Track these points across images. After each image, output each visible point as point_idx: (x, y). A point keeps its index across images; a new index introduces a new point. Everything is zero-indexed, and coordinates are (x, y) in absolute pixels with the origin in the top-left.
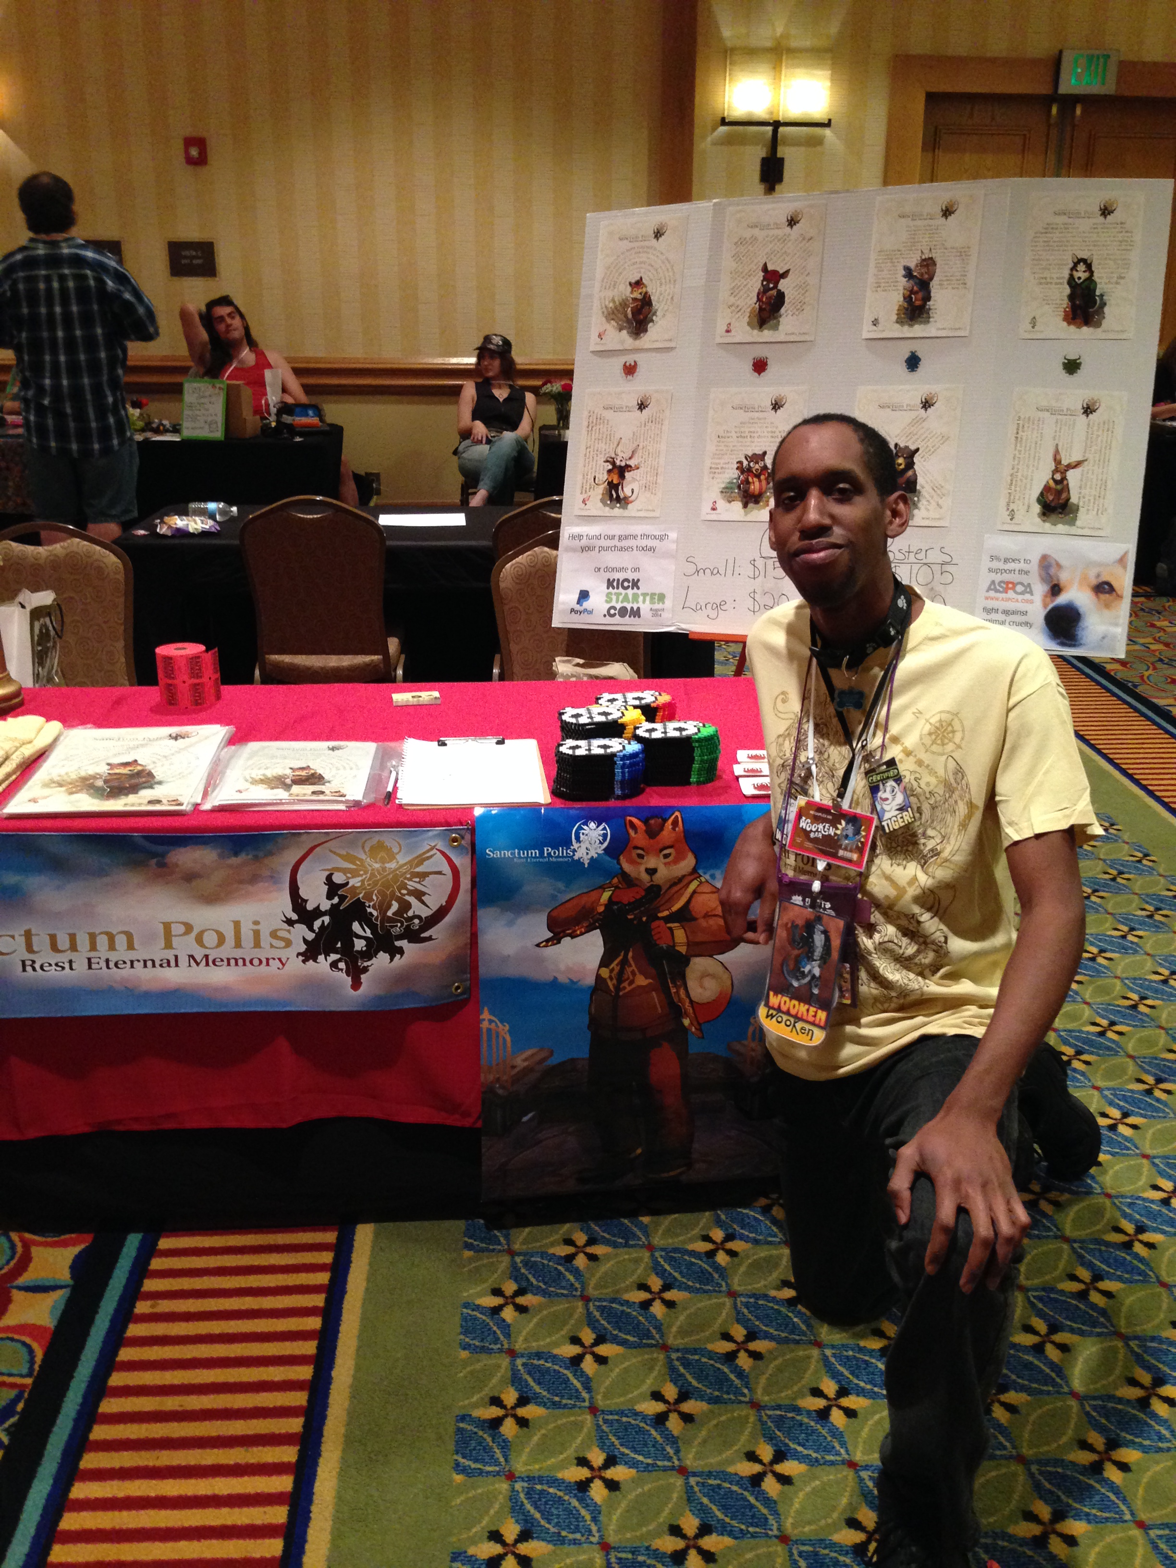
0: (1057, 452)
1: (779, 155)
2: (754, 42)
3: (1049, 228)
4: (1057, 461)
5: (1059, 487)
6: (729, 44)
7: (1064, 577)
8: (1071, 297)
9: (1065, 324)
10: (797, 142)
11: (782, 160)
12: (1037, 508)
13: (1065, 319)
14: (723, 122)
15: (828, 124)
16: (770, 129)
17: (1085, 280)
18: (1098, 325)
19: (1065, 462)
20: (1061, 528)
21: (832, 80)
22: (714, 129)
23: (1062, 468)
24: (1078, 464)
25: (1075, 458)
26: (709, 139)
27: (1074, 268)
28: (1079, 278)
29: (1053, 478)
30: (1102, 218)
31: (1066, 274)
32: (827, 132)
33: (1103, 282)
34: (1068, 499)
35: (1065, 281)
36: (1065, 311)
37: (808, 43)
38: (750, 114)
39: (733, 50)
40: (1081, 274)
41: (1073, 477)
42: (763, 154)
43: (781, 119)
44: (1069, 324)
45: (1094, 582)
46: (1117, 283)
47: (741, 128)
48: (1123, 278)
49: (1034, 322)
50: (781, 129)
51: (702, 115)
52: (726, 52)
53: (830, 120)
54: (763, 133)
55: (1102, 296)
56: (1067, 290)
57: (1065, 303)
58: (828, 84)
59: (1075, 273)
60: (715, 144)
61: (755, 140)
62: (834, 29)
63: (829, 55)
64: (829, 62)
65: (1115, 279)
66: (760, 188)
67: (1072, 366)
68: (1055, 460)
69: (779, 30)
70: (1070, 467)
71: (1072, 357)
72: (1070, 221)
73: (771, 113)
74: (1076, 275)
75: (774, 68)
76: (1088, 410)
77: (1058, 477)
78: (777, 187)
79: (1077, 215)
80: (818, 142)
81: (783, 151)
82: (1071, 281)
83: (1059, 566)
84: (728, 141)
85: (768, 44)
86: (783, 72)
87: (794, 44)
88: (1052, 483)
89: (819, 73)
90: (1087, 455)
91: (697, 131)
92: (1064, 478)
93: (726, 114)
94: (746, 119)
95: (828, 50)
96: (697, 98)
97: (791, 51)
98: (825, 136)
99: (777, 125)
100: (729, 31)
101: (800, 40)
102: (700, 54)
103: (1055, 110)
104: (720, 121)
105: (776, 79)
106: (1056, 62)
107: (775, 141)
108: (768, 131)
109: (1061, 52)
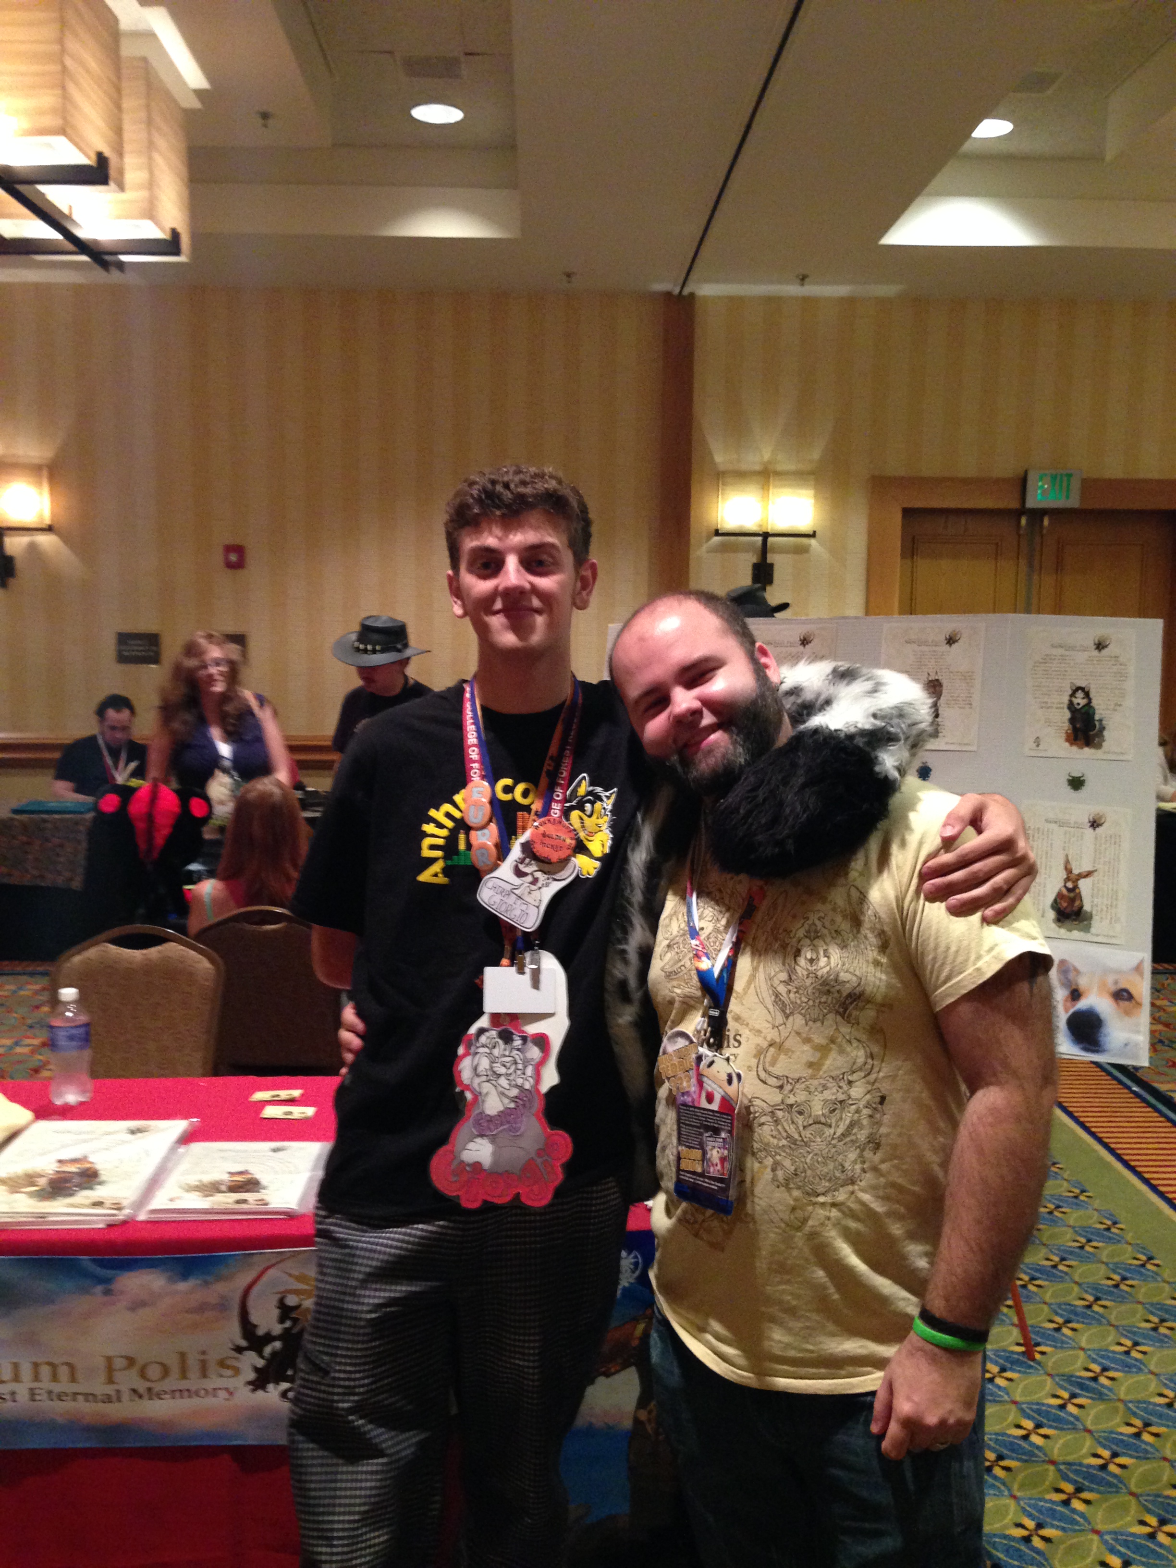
0: (1067, 862)
1: (769, 561)
2: (744, 467)
3: (1047, 659)
4: (1069, 871)
5: (1072, 895)
6: (722, 468)
7: (1083, 982)
8: (1072, 721)
9: (1067, 744)
10: (784, 550)
11: (771, 566)
12: (1051, 915)
13: (1067, 740)
14: (717, 533)
15: (813, 535)
16: (760, 539)
17: (1084, 706)
18: (1099, 746)
19: (1076, 871)
20: (1076, 934)
21: (816, 497)
22: (709, 538)
23: (1072, 876)
24: (1088, 874)
25: (1086, 867)
26: (704, 548)
27: (1073, 695)
28: (1078, 704)
29: (1065, 886)
30: (1096, 653)
31: (1066, 699)
32: (813, 542)
33: (1101, 708)
34: (1081, 907)
35: (1065, 706)
36: (1067, 733)
37: (791, 467)
38: (741, 527)
39: (724, 473)
40: (1080, 700)
41: (1084, 886)
42: (754, 559)
43: (770, 531)
44: (1072, 744)
45: (1113, 988)
46: (1115, 710)
47: (732, 538)
48: (1120, 705)
49: (1038, 742)
50: (770, 539)
51: (697, 527)
52: (718, 474)
53: (815, 532)
54: (754, 543)
55: (1100, 721)
56: (1068, 715)
57: (1066, 725)
58: (811, 501)
59: (1073, 699)
60: (708, 552)
61: (746, 548)
62: (816, 454)
63: (813, 477)
64: (813, 483)
65: (1112, 707)
67: (1076, 783)
68: (1066, 869)
69: (767, 455)
70: (1081, 876)
71: (1076, 774)
72: (1067, 653)
73: (761, 526)
74: (1075, 701)
75: (763, 488)
76: (1095, 824)
77: (1070, 885)
78: (768, 588)
79: (1072, 648)
80: (803, 550)
81: (771, 558)
82: (1071, 706)
83: (1077, 971)
84: (723, 549)
85: (757, 468)
86: (771, 491)
87: (779, 468)
88: (1065, 891)
89: (804, 491)
90: (1097, 867)
91: (693, 541)
92: (1076, 887)
93: (719, 526)
94: (737, 531)
95: (811, 473)
96: (693, 513)
97: (778, 474)
98: (810, 545)
99: (766, 535)
100: (721, 458)
101: (786, 464)
102: (695, 477)
103: (1023, 521)
104: (713, 531)
105: (765, 497)
106: (1022, 481)
107: (764, 549)
108: (758, 541)
109: (1026, 473)
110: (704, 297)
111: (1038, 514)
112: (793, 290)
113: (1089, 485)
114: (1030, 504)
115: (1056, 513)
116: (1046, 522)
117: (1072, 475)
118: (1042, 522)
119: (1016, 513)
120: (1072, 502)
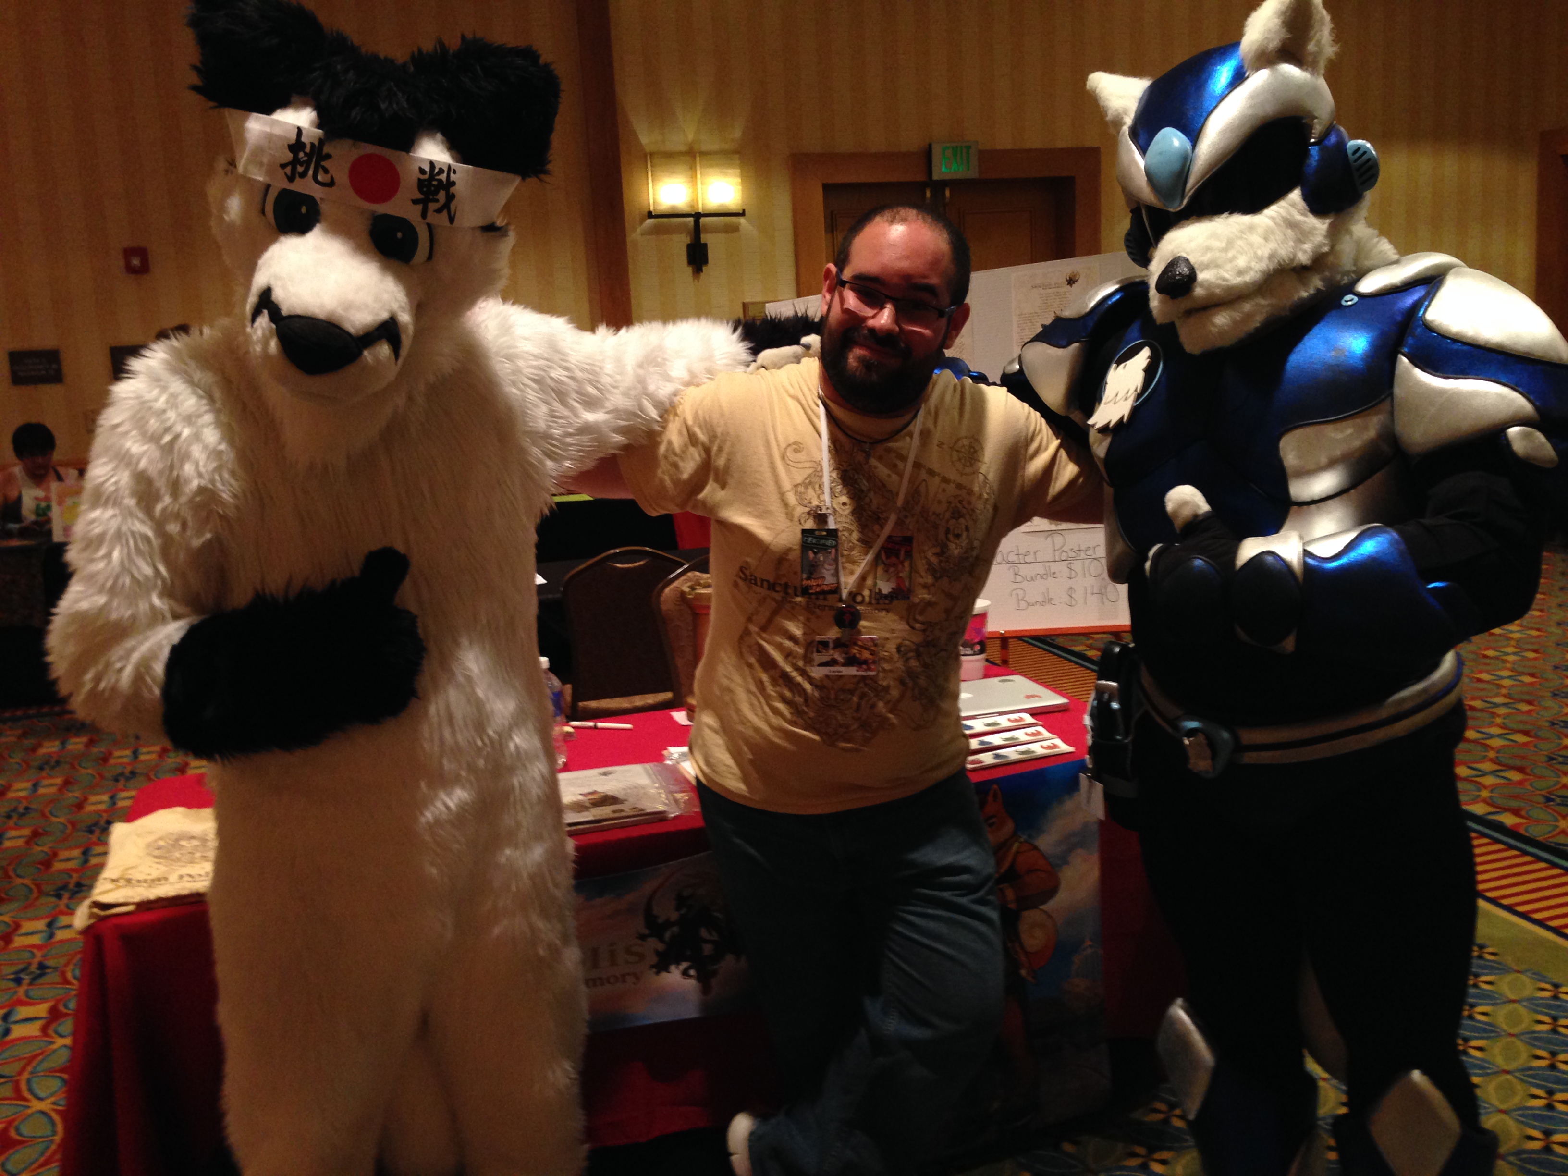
1: (703, 241)
2: (670, 147)
6: (648, 149)
10: (715, 230)
11: (705, 245)
14: (650, 215)
15: (742, 214)
16: (691, 220)
21: (742, 176)
22: (642, 221)
26: (639, 230)
32: (742, 220)
37: (714, 147)
38: (673, 207)
39: (652, 154)
42: (688, 240)
43: (700, 211)
47: (665, 220)
50: (703, 220)
51: (631, 210)
52: (646, 156)
53: (744, 211)
54: (685, 225)
58: (738, 180)
60: (642, 235)
61: (679, 230)
62: (737, 134)
63: (737, 156)
64: (738, 162)
66: (689, 270)
69: (691, 137)
73: (692, 206)
75: (691, 168)
78: (704, 268)
80: (734, 229)
81: (705, 238)
84: (657, 231)
85: (682, 148)
86: (699, 172)
87: (705, 147)
89: (730, 171)
91: (628, 224)
93: (652, 209)
94: (671, 212)
95: (736, 152)
96: (625, 196)
97: (704, 154)
98: (740, 224)
99: (697, 216)
100: (647, 138)
101: (710, 143)
102: (624, 160)
103: (928, 194)
104: (646, 214)
105: (693, 178)
106: (927, 154)
107: (697, 229)
108: (689, 222)
109: (930, 145)
111: (944, 183)
113: (987, 157)
114: (936, 177)
115: (956, 184)
116: (948, 193)
117: (970, 147)
118: (944, 193)
119: (922, 186)
120: (972, 173)
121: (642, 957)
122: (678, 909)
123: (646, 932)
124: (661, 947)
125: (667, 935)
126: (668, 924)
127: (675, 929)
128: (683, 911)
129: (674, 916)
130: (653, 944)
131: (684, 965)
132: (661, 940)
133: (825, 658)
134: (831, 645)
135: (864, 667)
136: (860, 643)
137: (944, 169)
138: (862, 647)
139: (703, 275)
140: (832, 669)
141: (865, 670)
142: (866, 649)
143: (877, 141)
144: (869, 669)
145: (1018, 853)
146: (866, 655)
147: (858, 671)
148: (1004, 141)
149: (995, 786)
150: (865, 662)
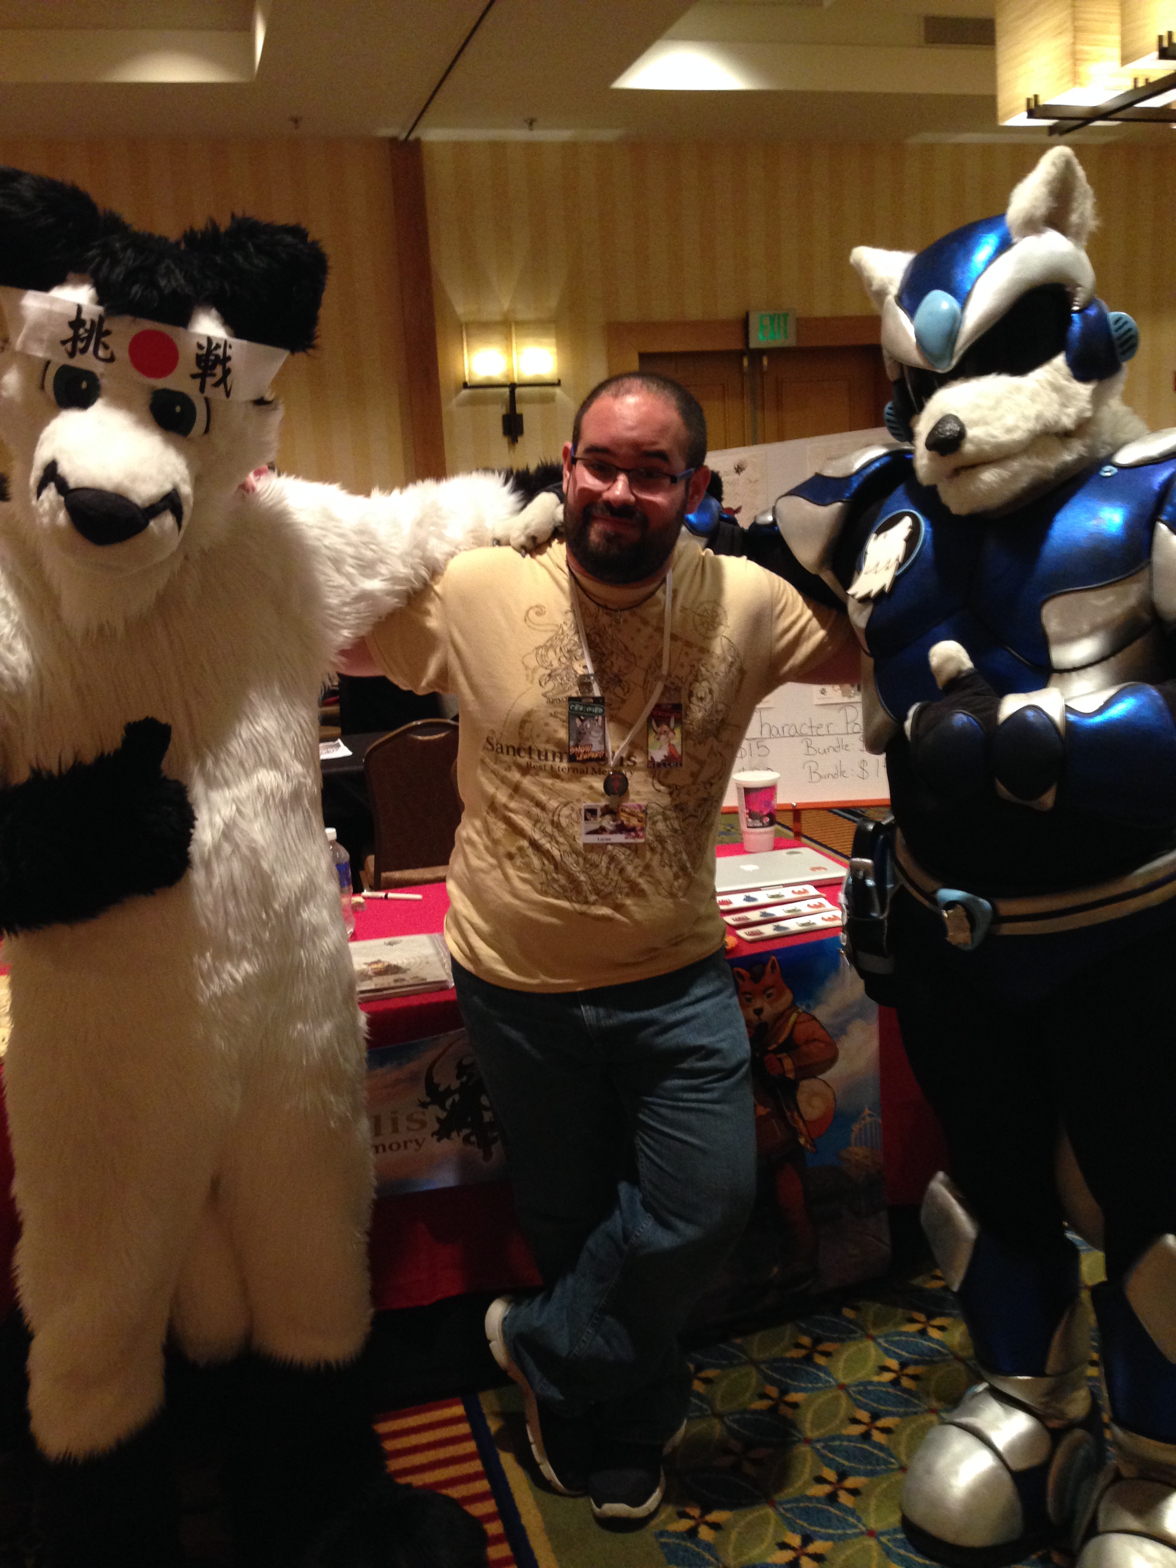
1: (518, 411)
2: (485, 317)
6: (463, 319)
10: (531, 400)
11: (521, 417)
14: (465, 386)
15: (558, 384)
16: (507, 390)
21: (558, 347)
22: (457, 392)
26: (454, 401)
32: (557, 391)
37: (532, 316)
38: (489, 378)
39: (467, 325)
42: (503, 411)
43: (516, 381)
47: (481, 391)
50: (518, 391)
51: (446, 383)
52: (461, 326)
53: (559, 381)
54: (501, 395)
58: (554, 350)
60: (458, 406)
61: (494, 400)
62: (553, 303)
63: (553, 325)
64: (553, 331)
66: (504, 441)
69: (506, 306)
73: (507, 376)
75: (506, 338)
78: (519, 439)
80: (549, 400)
81: (520, 409)
84: (472, 401)
85: (498, 318)
86: (514, 341)
87: (520, 317)
89: (546, 340)
91: (443, 395)
93: (467, 379)
94: (485, 382)
95: (551, 321)
96: (440, 366)
97: (520, 324)
98: (556, 394)
99: (513, 386)
100: (462, 308)
101: (525, 313)
102: (439, 328)
103: (746, 362)
104: (461, 384)
105: (509, 347)
106: (745, 323)
107: (513, 400)
108: (505, 393)
109: (747, 315)
110: (432, 143)
111: (761, 352)
112: (520, 135)
113: (804, 324)
114: (753, 345)
115: (775, 353)
116: (765, 362)
117: (787, 314)
118: (761, 362)
119: (741, 354)
120: (790, 341)
121: (423, 1124)
122: (459, 1077)
123: (428, 1099)
124: (443, 1115)
125: (448, 1103)
126: (449, 1092)
127: (457, 1097)
128: (464, 1079)
129: (455, 1084)
130: (435, 1112)
131: (466, 1131)
132: (443, 1107)
133: (594, 826)
134: (599, 813)
135: (633, 834)
136: (627, 810)
137: (761, 337)
138: (629, 814)
139: (518, 446)
140: (601, 836)
141: (634, 838)
142: (633, 816)
143: (694, 311)
144: (638, 836)
145: (795, 1023)
146: (634, 822)
147: (626, 838)
148: (822, 309)
149: (773, 958)
150: (633, 829)
